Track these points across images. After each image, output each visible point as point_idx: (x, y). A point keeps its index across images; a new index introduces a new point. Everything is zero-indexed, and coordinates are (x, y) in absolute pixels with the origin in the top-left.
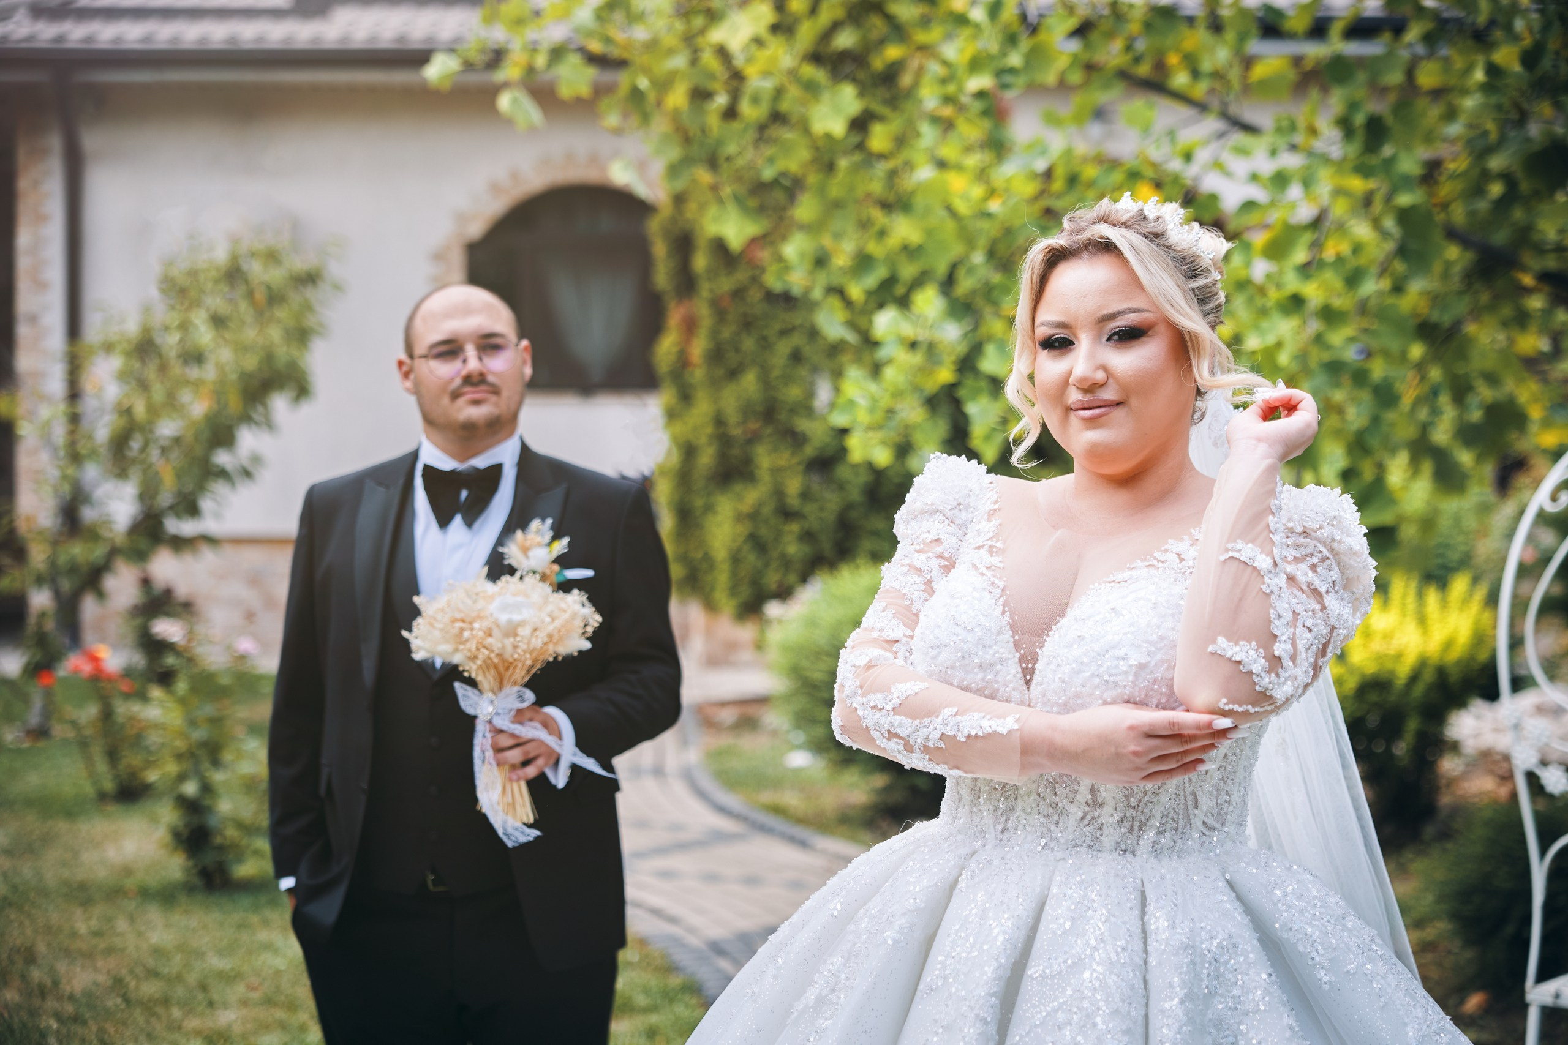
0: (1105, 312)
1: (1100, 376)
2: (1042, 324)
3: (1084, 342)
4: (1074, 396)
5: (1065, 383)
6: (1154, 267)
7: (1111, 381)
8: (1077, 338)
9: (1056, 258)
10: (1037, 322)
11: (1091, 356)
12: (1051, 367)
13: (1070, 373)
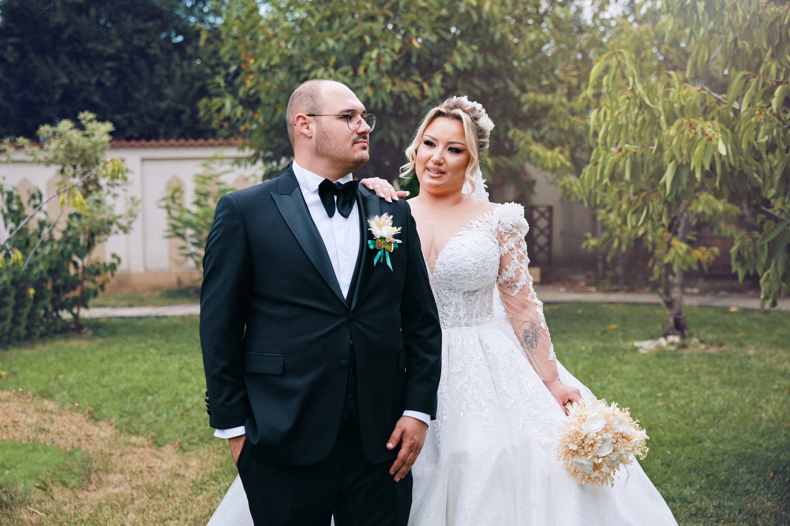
0: (451, 141)
1: (442, 161)
2: (427, 136)
3: (440, 148)
4: (430, 165)
5: (429, 158)
6: (471, 131)
7: (444, 164)
8: (438, 145)
9: (439, 114)
10: (425, 134)
11: (442, 153)
12: (425, 151)
13: (432, 156)
